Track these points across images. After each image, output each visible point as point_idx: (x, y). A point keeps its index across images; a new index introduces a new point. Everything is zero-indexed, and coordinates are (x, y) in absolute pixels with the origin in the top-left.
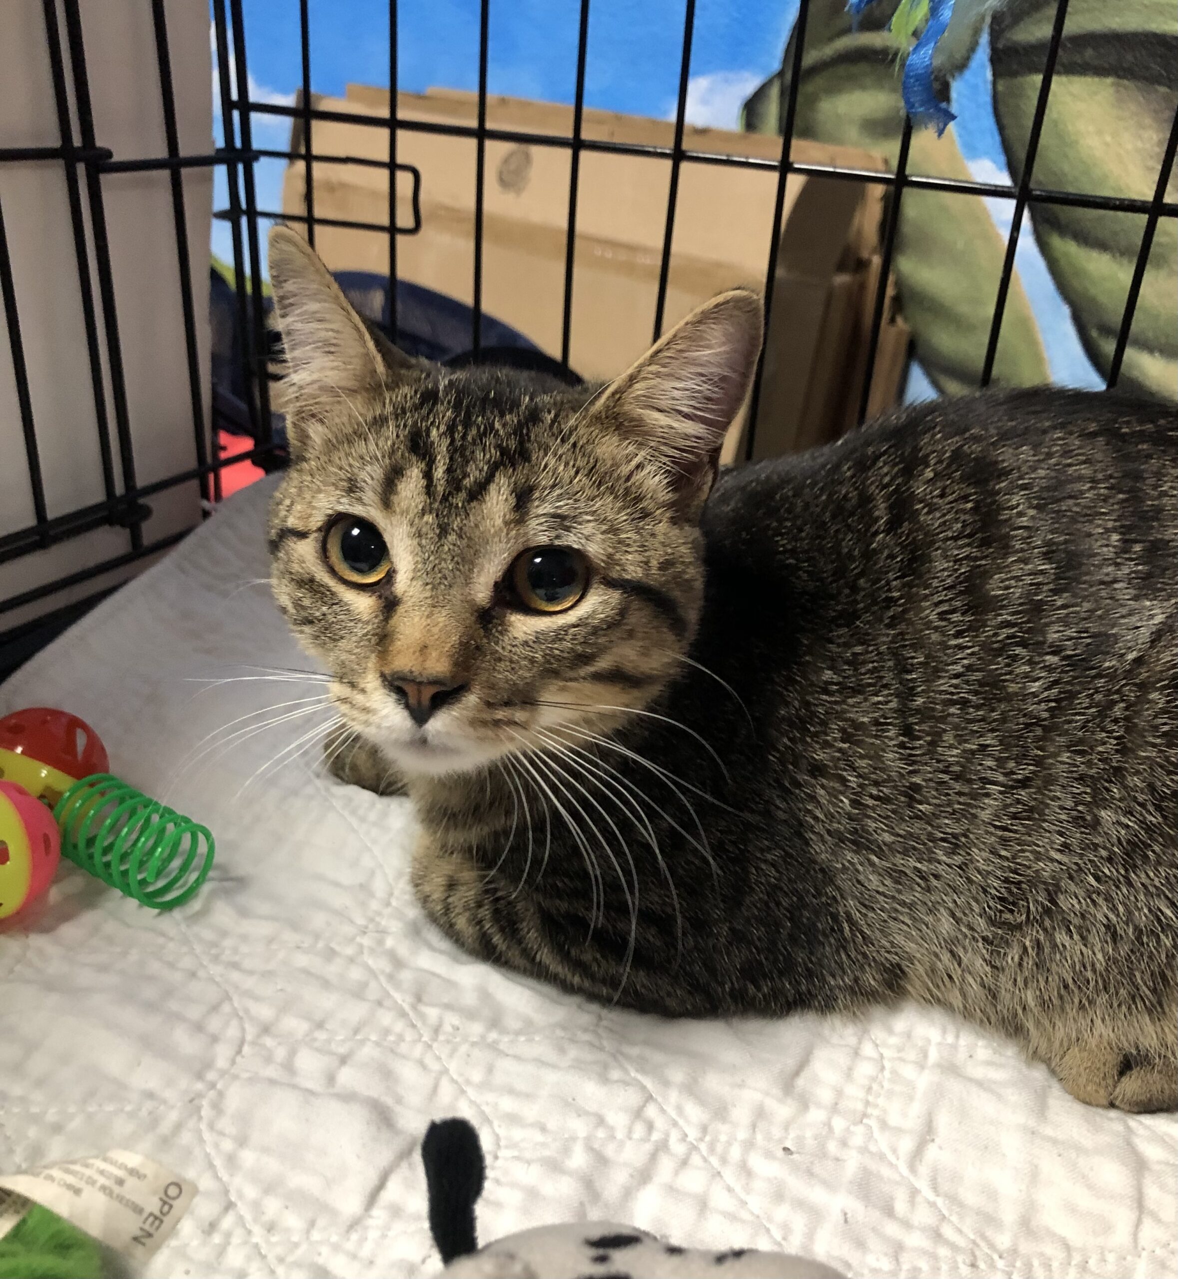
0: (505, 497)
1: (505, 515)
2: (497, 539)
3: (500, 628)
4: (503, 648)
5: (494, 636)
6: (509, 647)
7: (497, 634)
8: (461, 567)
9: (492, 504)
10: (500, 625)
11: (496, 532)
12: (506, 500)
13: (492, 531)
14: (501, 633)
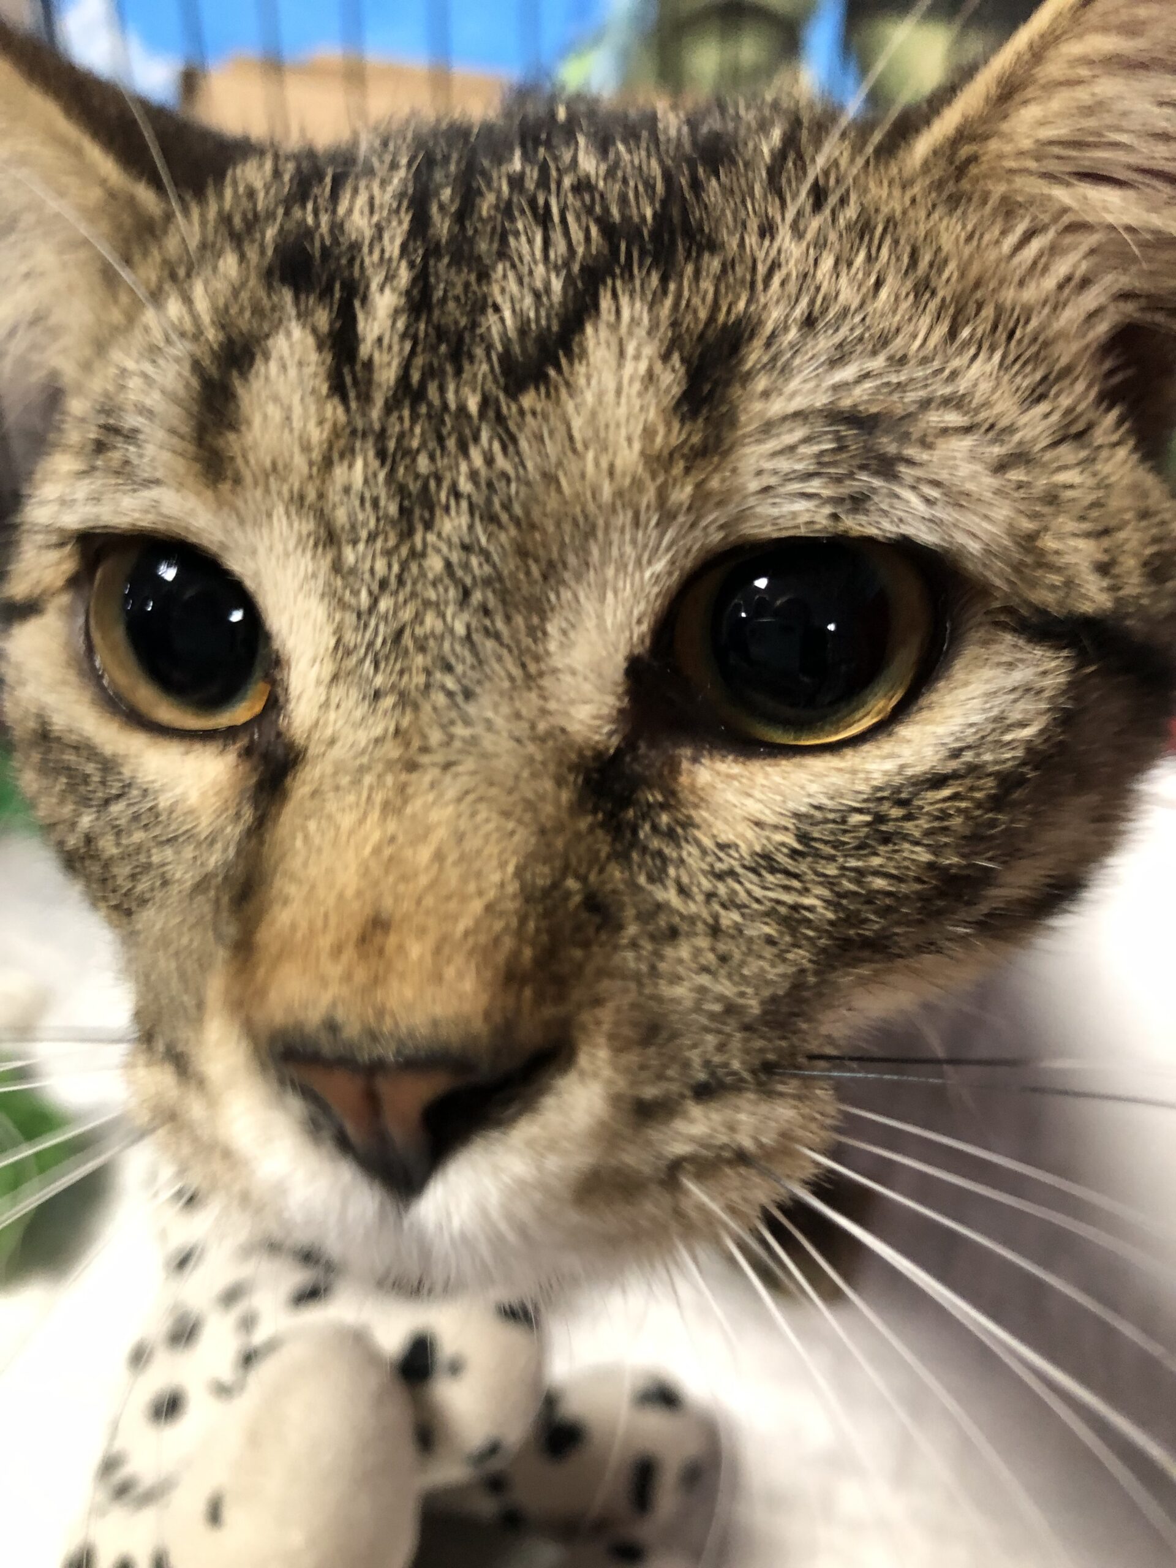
0: (643, 367)
1: (648, 433)
2: (624, 518)
3: (665, 819)
4: (683, 891)
5: (644, 850)
6: (706, 884)
7: (655, 843)
8: (500, 625)
9: (600, 396)
10: (664, 807)
11: (619, 494)
12: (650, 377)
13: (607, 491)
14: (670, 835)
